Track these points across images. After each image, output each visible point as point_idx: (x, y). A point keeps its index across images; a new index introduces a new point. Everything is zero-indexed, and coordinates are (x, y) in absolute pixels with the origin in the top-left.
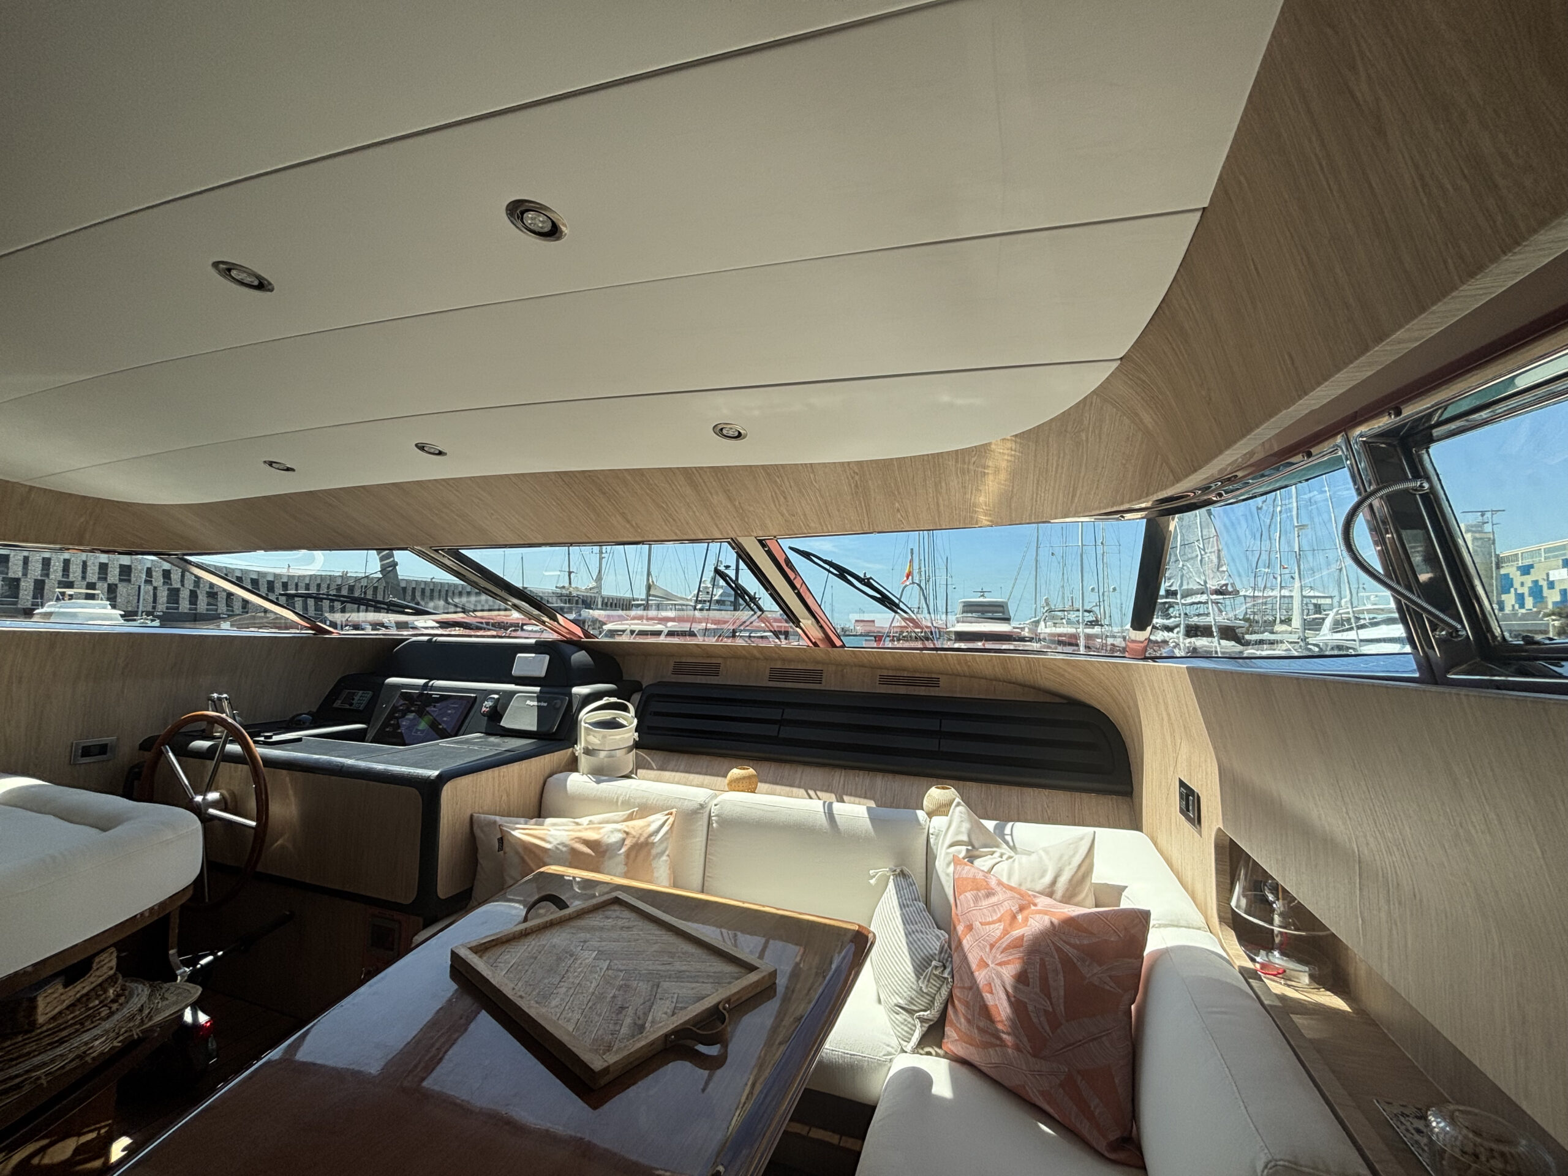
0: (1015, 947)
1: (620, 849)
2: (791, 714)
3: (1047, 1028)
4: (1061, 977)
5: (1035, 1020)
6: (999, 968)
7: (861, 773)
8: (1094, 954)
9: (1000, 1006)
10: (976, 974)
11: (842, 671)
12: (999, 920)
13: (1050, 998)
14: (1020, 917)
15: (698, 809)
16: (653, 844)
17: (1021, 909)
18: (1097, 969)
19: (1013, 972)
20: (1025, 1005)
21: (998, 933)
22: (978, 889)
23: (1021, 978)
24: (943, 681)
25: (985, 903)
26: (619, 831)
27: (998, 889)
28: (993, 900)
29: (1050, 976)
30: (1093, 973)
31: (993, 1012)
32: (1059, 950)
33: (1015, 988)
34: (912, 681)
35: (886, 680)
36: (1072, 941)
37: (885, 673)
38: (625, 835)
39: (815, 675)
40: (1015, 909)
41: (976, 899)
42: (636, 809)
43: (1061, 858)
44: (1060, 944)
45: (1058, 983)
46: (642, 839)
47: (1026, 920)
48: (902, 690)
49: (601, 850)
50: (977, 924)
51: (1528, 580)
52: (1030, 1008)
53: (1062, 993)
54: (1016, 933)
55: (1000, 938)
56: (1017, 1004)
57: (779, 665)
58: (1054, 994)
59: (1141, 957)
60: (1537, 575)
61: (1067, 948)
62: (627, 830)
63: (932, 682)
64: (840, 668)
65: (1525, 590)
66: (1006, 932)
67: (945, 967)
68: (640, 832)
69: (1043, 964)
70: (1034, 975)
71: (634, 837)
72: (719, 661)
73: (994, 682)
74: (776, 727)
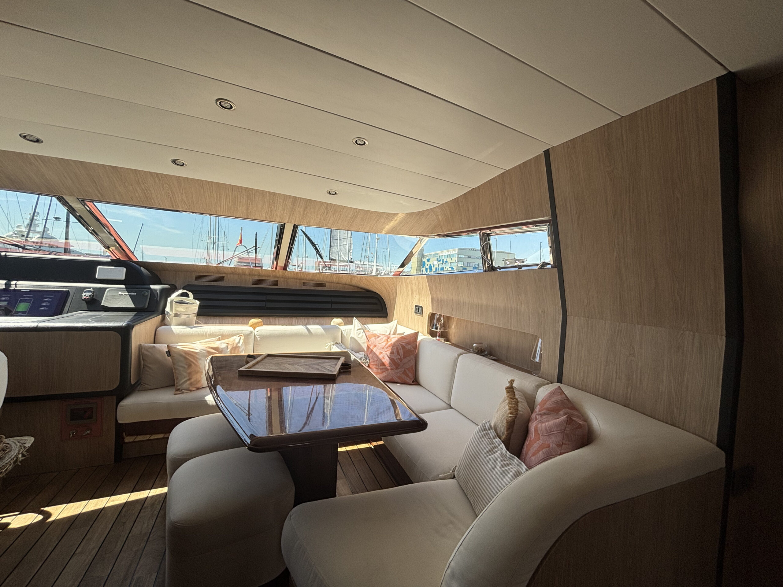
0: (390, 346)
1: (227, 350)
2: (269, 298)
3: (399, 361)
4: (402, 350)
5: (396, 361)
6: (386, 352)
7: (303, 318)
8: (408, 343)
9: (386, 361)
10: (379, 356)
11: (287, 281)
12: (384, 342)
13: (399, 355)
14: (389, 340)
15: (250, 333)
16: (239, 347)
17: (388, 338)
18: (409, 346)
19: (390, 352)
20: (393, 359)
21: (384, 345)
22: (375, 336)
23: (392, 353)
24: (327, 284)
25: (378, 339)
26: (224, 343)
27: (380, 335)
28: (380, 338)
29: (399, 350)
30: (409, 347)
31: (385, 363)
32: (400, 344)
33: (390, 356)
34: (316, 285)
35: (305, 284)
36: (403, 342)
37: (305, 281)
38: (227, 345)
39: (275, 282)
40: (387, 338)
41: (376, 339)
42: (220, 336)
43: (390, 328)
44: (400, 343)
45: (401, 352)
46: (235, 346)
47: (391, 340)
48: (312, 288)
49: (220, 350)
50: (377, 344)
51: (429, 263)
52: (395, 359)
53: (402, 353)
54: (389, 343)
55: (385, 346)
56: (391, 359)
57: (256, 278)
58: (400, 354)
59: (417, 342)
60: (431, 262)
61: (402, 343)
62: (227, 342)
63: (324, 285)
64: (286, 280)
65: (428, 267)
66: (386, 344)
67: (366, 359)
68: (233, 342)
69: (397, 348)
70: (395, 351)
71: (231, 345)
72: (223, 275)
73: (344, 285)
74: (264, 303)
